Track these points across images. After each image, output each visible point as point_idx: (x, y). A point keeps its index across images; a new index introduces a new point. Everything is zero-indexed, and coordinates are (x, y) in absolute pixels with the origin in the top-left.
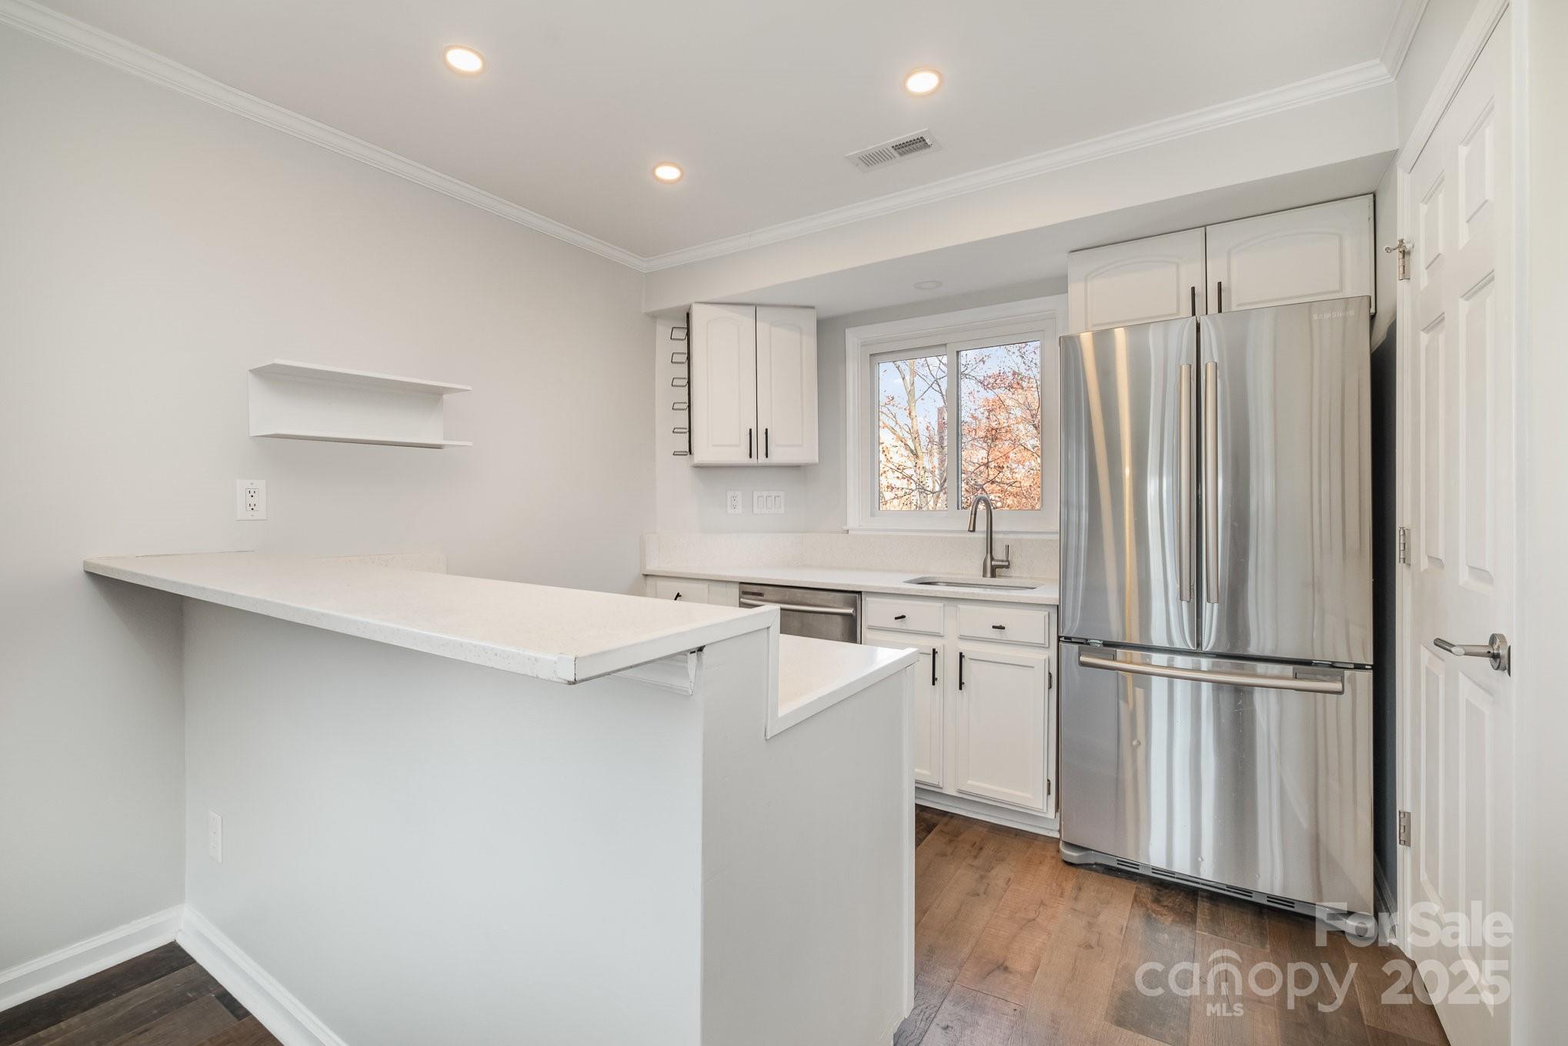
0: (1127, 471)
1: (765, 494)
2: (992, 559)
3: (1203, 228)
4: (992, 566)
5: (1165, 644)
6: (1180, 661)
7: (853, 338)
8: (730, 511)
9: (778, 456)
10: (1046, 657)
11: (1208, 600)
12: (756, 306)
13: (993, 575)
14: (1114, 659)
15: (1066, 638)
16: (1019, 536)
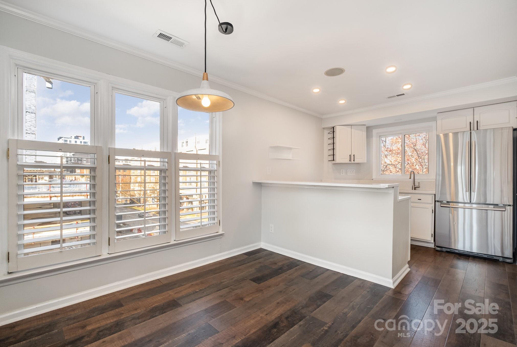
0: (452, 164)
1: (350, 170)
2: (415, 186)
3: (473, 108)
4: (414, 187)
5: (463, 201)
6: (467, 205)
7: (375, 132)
8: (341, 174)
9: (356, 161)
10: (432, 206)
11: (473, 192)
12: (351, 125)
13: (415, 189)
14: (449, 205)
15: (437, 201)
16: (422, 180)
